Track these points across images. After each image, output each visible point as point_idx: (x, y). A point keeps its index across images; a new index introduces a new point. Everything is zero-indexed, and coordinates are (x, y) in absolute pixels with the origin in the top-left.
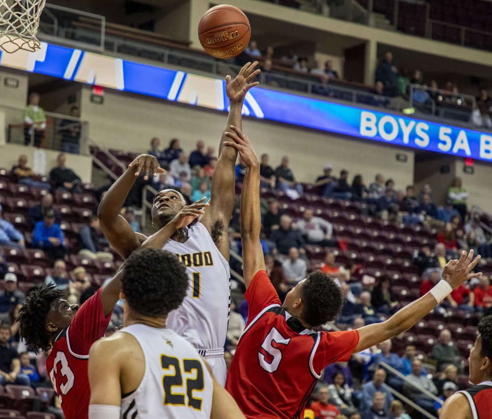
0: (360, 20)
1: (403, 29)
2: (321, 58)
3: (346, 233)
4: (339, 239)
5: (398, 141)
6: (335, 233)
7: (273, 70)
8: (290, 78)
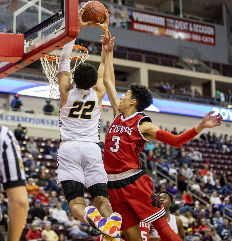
0: (207, 72)
1: (224, 74)
2: (193, 88)
3: (209, 157)
4: (206, 159)
5: (228, 119)
6: (203, 157)
7: (175, 94)
8: (182, 97)
